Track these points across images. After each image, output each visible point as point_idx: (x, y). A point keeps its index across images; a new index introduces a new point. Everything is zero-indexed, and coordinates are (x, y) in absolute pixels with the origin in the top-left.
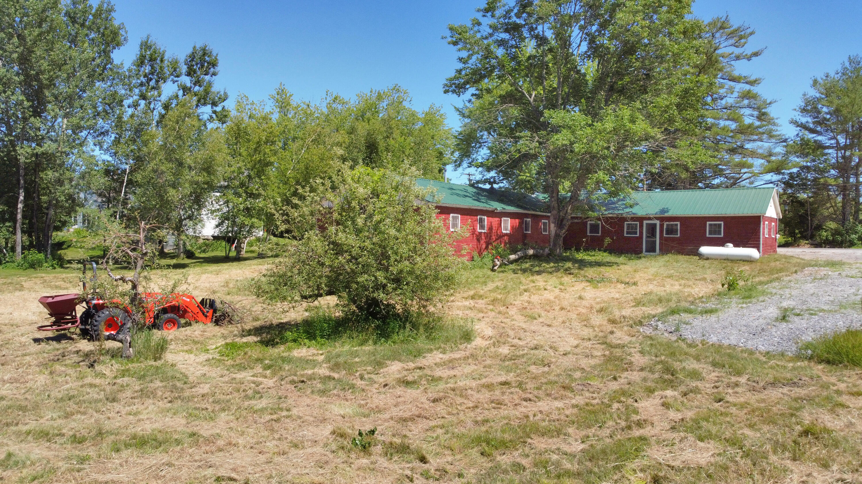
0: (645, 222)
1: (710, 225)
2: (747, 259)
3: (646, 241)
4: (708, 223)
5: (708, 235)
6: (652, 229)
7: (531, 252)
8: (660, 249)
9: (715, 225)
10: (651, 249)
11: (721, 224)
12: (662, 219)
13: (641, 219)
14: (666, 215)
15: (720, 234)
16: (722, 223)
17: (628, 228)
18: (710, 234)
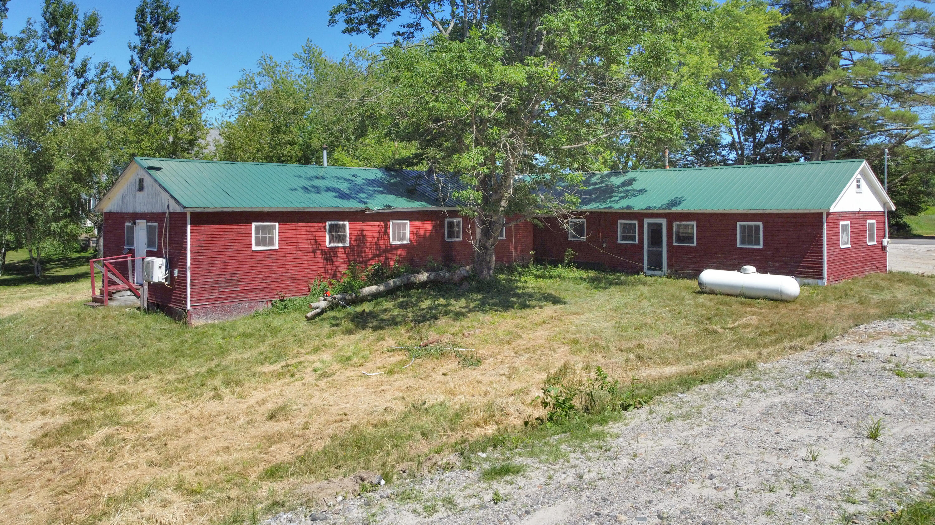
0: (646, 221)
1: (743, 228)
2: (775, 296)
3: (649, 252)
4: (739, 224)
5: (739, 245)
6: (656, 232)
7: (423, 277)
8: (669, 266)
9: (750, 227)
10: (656, 265)
11: (759, 226)
12: (672, 217)
13: (640, 216)
14: (675, 209)
15: (758, 244)
16: (761, 224)
17: (624, 231)
18: (743, 242)
